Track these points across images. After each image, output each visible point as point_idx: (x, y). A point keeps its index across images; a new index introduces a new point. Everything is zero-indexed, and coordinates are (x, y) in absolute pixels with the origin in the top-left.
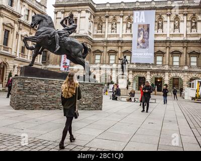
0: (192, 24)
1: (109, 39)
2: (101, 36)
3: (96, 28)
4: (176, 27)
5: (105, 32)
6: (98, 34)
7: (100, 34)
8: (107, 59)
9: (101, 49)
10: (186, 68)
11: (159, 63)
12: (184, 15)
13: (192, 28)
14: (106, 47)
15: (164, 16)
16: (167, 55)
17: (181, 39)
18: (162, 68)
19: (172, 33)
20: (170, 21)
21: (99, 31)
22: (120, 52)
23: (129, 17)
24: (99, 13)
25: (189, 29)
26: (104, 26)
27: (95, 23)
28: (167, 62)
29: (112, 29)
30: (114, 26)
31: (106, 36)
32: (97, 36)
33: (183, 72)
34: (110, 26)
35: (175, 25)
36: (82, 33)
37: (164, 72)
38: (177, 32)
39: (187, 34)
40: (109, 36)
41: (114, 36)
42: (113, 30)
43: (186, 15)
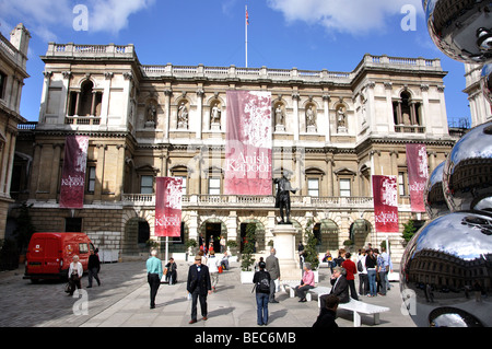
0: (337, 118)
1: (172, 141)
3: (142, 117)
4: (310, 122)
5: (162, 126)
6: (147, 129)
7: (153, 129)
12: (324, 99)
13: (339, 123)
14: (168, 159)
15: (287, 99)
17: (321, 145)
19: (303, 133)
20: (299, 109)
23: (216, 97)
24: (148, 85)
25: (333, 126)
26: (159, 112)
27: (139, 106)
29: (180, 119)
30: (182, 114)
31: (166, 135)
32: (145, 135)
34: (174, 113)
35: (307, 118)
36: (114, 124)
38: (312, 131)
39: (331, 137)
40: (174, 134)
41: (183, 135)
42: (180, 123)
43: (328, 100)
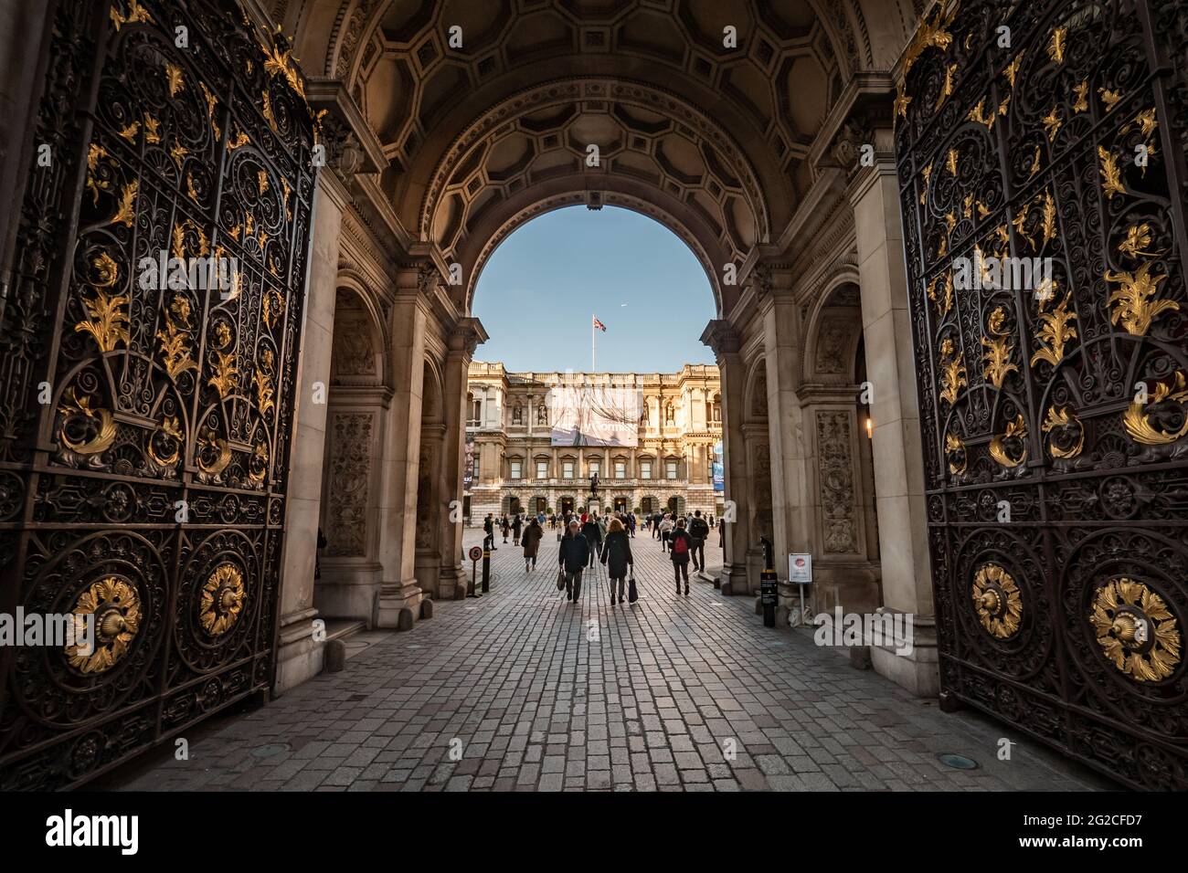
1: (534, 435)
2: (521, 431)
3: (510, 416)
4: (645, 417)
5: (527, 424)
6: (515, 426)
7: (519, 426)
8: (533, 470)
9: (522, 453)
10: (663, 482)
11: (620, 475)
13: (668, 418)
14: (531, 449)
16: (632, 461)
17: (653, 436)
18: (627, 483)
21: (516, 421)
22: (555, 457)
24: (514, 390)
25: (664, 421)
26: (524, 412)
27: (509, 407)
28: (633, 472)
29: (540, 417)
30: (543, 413)
31: (530, 431)
32: (512, 430)
33: (660, 488)
34: (536, 412)
36: (490, 427)
37: (631, 489)
40: (536, 430)
41: (543, 430)
42: (541, 420)
